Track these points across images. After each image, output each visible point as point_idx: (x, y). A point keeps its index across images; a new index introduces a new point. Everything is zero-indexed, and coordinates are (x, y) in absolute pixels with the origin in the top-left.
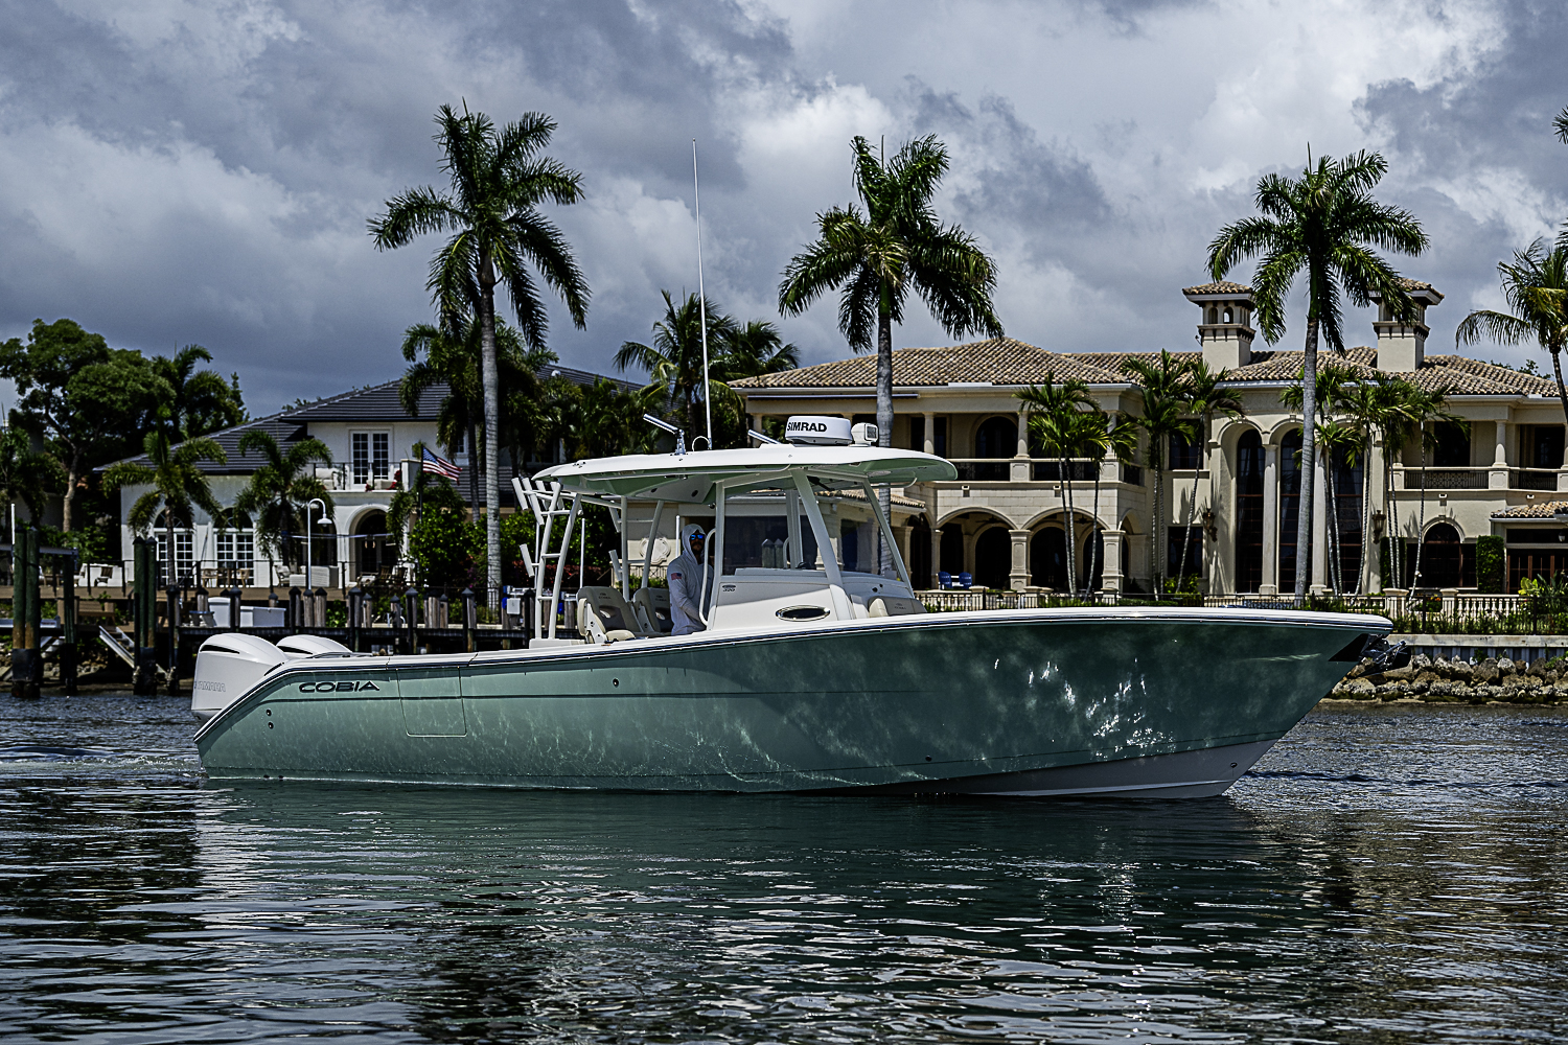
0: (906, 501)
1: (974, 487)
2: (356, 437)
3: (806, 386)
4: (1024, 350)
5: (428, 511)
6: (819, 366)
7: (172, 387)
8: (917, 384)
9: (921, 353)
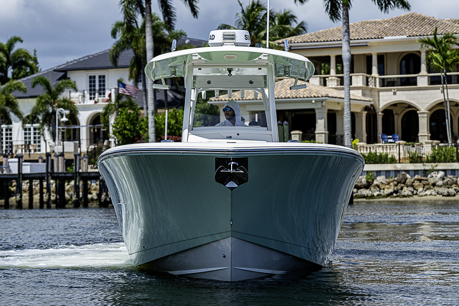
0: (363, 98)
1: (398, 90)
2: (90, 77)
3: (311, 42)
4: (424, 19)
5: (121, 112)
6: (318, 32)
7: (5, 57)
8: (368, 38)
9: (370, 23)
